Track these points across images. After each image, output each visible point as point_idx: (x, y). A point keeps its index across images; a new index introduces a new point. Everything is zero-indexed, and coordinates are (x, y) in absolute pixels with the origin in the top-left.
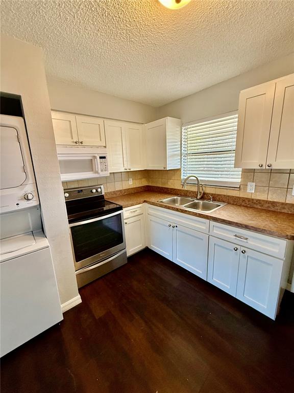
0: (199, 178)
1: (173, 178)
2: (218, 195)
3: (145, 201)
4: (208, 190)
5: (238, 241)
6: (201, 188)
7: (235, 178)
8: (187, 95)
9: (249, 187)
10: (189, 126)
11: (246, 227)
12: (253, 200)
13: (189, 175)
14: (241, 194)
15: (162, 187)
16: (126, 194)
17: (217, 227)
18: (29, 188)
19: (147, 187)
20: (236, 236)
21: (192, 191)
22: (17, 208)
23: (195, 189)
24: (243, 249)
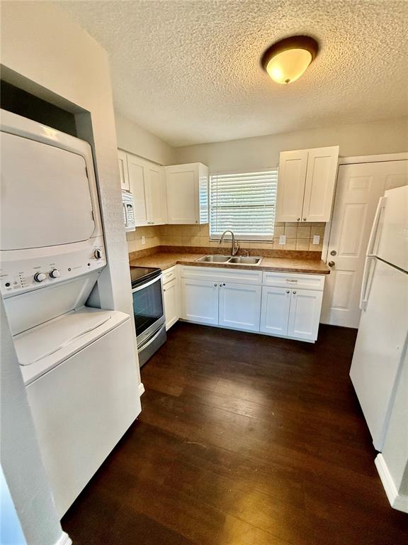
0: (234, 234)
1: (199, 234)
2: (254, 249)
3: (178, 263)
4: (243, 246)
5: (290, 284)
6: (236, 244)
7: (268, 232)
8: (216, 141)
9: (281, 240)
10: (219, 176)
11: (297, 271)
12: (285, 251)
13: (225, 230)
14: (275, 247)
15: (183, 247)
16: (140, 256)
17: (270, 276)
18: (98, 244)
19: (160, 247)
20: (287, 280)
21: (224, 248)
22: (88, 270)
23: (229, 245)
24: (294, 290)
